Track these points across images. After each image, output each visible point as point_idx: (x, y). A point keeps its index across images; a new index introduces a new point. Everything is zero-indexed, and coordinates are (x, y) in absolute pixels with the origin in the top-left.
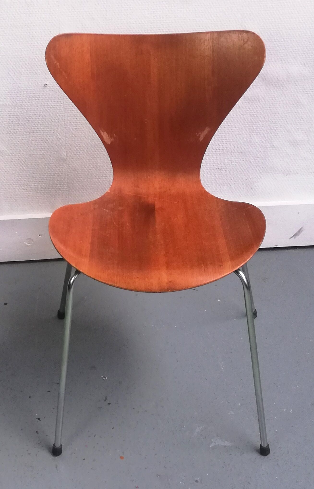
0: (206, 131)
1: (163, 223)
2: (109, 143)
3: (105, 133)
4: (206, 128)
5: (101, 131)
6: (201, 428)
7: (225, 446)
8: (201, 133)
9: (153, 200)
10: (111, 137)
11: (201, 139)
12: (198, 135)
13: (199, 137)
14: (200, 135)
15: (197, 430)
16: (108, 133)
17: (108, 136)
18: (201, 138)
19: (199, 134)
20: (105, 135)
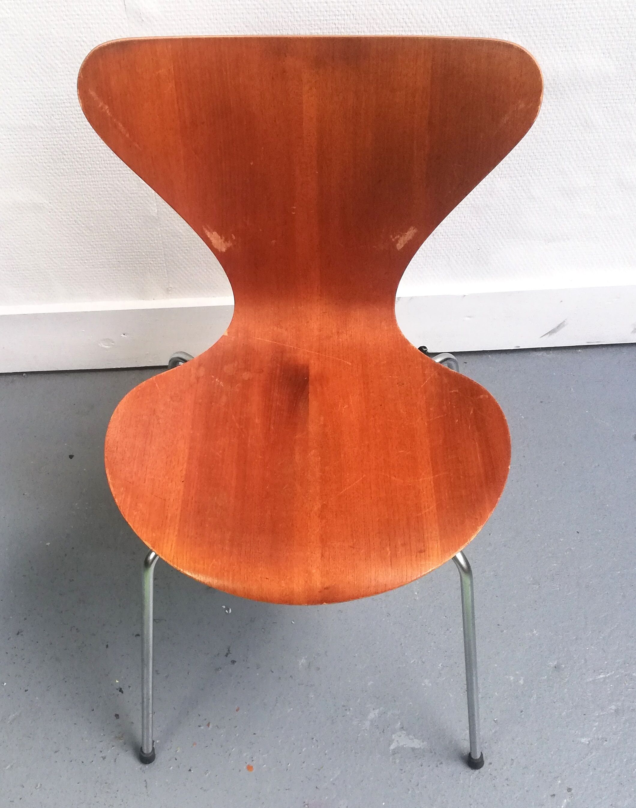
0: (410, 233)
1: (322, 418)
2: (224, 250)
3: (215, 233)
4: (411, 228)
5: (206, 231)
6: (377, 711)
7: (413, 749)
8: (401, 236)
9: (307, 356)
10: (226, 240)
11: (400, 246)
12: (393, 240)
13: (397, 241)
14: (398, 239)
15: (372, 715)
16: (220, 234)
17: (221, 239)
18: (398, 245)
19: (396, 238)
20: (214, 237)
